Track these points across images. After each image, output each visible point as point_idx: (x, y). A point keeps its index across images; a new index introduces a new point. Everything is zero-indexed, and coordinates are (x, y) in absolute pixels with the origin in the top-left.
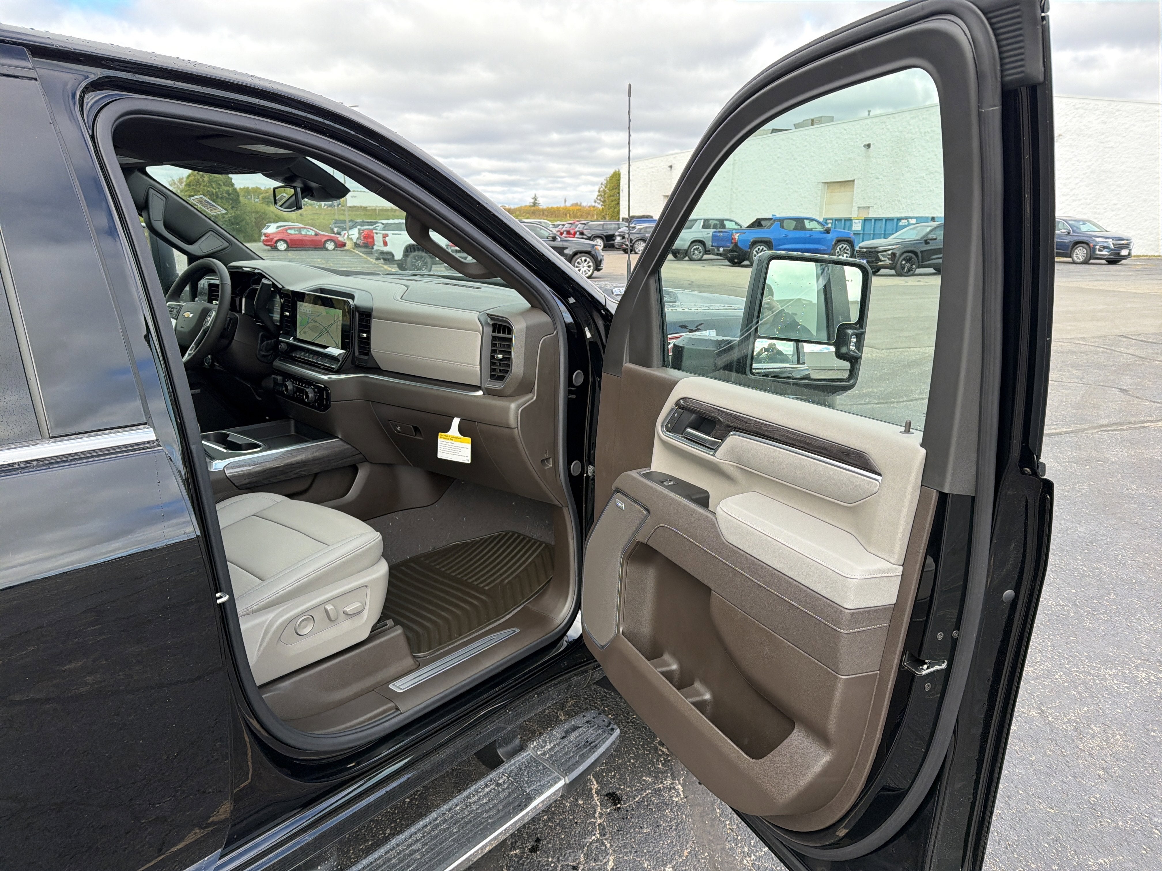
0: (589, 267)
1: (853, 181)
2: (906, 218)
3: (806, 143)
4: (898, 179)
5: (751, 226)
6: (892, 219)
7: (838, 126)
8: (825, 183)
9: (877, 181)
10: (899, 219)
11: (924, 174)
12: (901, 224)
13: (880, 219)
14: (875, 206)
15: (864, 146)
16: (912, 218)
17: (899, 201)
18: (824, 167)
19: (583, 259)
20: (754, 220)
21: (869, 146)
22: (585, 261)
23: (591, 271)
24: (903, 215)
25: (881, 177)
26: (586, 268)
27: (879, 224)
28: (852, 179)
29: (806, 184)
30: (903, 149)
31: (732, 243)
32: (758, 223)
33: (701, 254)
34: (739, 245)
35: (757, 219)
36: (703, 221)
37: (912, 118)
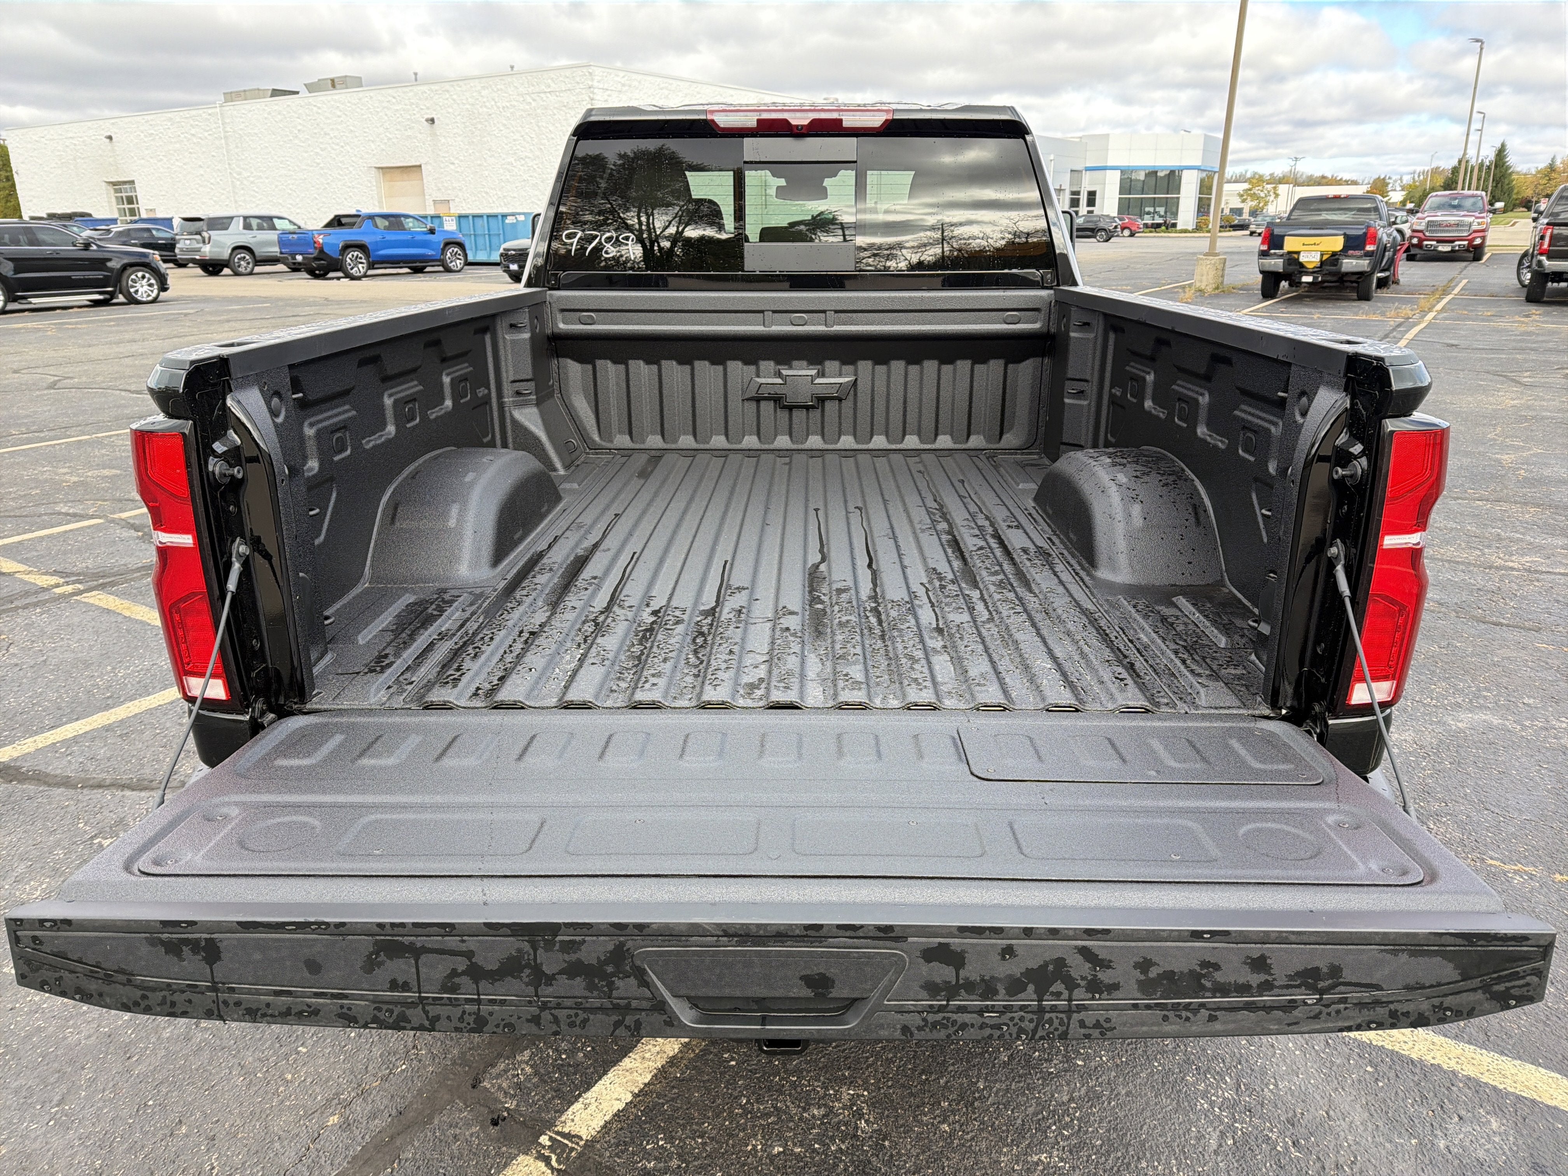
0: (151, 285)
1: (420, 166)
2: (513, 214)
3: (339, 113)
4: (480, 165)
5: (329, 225)
6: (495, 216)
7: (383, 92)
8: (379, 168)
9: (452, 167)
10: (504, 216)
11: (512, 160)
12: (507, 221)
13: (480, 216)
14: (457, 200)
15: (427, 120)
16: (520, 214)
17: (487, 193)
18: (373, 147)
19: (140, 274)
20: (331, 217)
21: (432, 121)
22: (143, 277)
23: (156, 292)
24: (510, 211)
25: (456, 162)
26: (146, 288)
27: (479, 222)
28: (418, 163)
29: (350, 168)
30: (479, 126)
31: (315, 248)
32: (337, 222)
33: (250, 266)
34: (326, 250)
35: (336, 216)
36: (242, 219)
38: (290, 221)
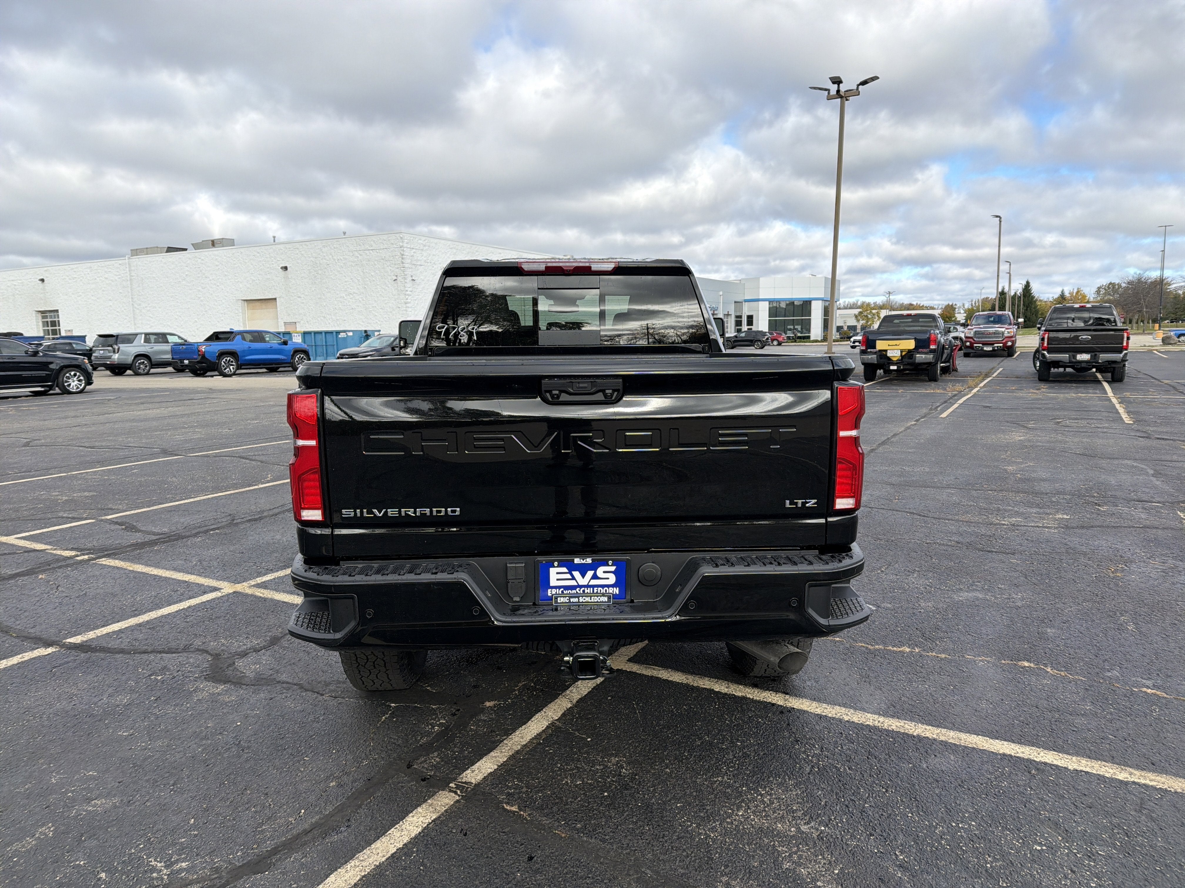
0: (80, 381)
1: (275, 299)
2: (344, 331)
3: (217, 263)
4: (320, 298)
5: (209, 339)
6: (331, 333)
7: (251, 249)
8: (244, 300)
9: (299, 299)
10: (338, 333)
11: (344, 295)
12: (340, 336)
13: (320, 333)
14: (302, 322)
15: (282, 268)
16: (349, 331)
17: (325, 317)
18: (241, 286)
19: (72, 373)
20: (211, 333)
21: (285, 268)
22: (75, 375)
23: (83, 385)
24: (342, 329)
25: (302, 296)
26: (76, 382)
27: (319, 337)
28: (274, 297)
29: (223, 301)
30: (320, 272)
31: (199, 355)
32: (216, 337)
33: (148, 368)
34: (207, 356)
35: (215, 333)
36: (143, 336)
37: (324, 246)
38: (179, 337)
